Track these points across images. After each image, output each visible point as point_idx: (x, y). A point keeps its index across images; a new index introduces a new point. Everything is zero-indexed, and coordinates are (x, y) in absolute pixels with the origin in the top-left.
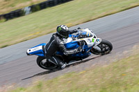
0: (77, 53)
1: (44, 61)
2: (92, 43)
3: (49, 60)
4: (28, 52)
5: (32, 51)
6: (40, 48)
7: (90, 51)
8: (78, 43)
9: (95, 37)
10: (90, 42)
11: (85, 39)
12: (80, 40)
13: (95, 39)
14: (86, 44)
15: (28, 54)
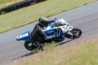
0: (55, 38)
1: (30, 45)
2: (66, 30)
3: (34, 44)
4: (18, 38)
5: (20, 37)
6: (27, 35)
7: (65, 36)
8: (55, 30)
9: (68, 25)
10: (64, 29)
11: (60, 27)
12: (57, 28)
13: (68, 27)
14: (62, 31)
15: (18, 40)
